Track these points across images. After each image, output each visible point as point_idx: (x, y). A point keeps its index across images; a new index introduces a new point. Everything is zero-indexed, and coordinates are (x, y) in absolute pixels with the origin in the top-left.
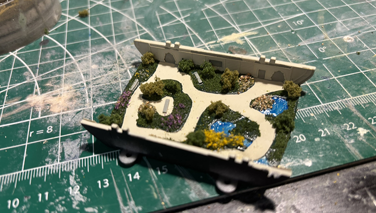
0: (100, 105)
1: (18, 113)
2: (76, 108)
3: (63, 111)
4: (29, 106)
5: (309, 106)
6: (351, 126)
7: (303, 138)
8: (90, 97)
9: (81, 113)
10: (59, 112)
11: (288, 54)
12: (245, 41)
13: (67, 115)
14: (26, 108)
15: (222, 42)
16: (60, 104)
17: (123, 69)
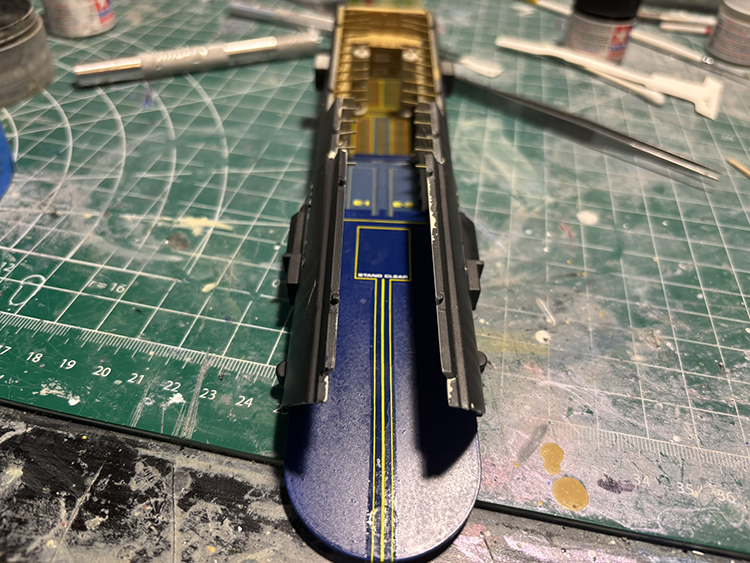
5: (161, 342)
6: (173, 387)
7: (105, 373)
11: (228, 272)
12: (205, 233)
15: (178, 223)
17: (38, 211)
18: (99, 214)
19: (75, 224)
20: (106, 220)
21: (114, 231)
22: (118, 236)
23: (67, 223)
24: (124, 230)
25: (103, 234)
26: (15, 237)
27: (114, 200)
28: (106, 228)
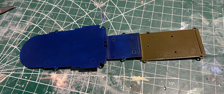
0: (73, 90)
1: (46, 79)
2: (64, 88)
3: (60, 87)
4: (50, 78)
8: (71, 85)
9: (65, 91)
10: (59, 87)
12: (141, 83)
13: (61, 89)
14: (49, 78)
15: (132, 79)
16: (60, 83)
17: (88, 75)
18: (106, 76)
19: (101, 81)
20: (109, 78)
21: (113, 84)
22: (115, 86)
23: (98, 81)
24: (116, 83)
25: (110, 85)
26: (86, 88)
27: (109, 69)
28: (110, 83)
